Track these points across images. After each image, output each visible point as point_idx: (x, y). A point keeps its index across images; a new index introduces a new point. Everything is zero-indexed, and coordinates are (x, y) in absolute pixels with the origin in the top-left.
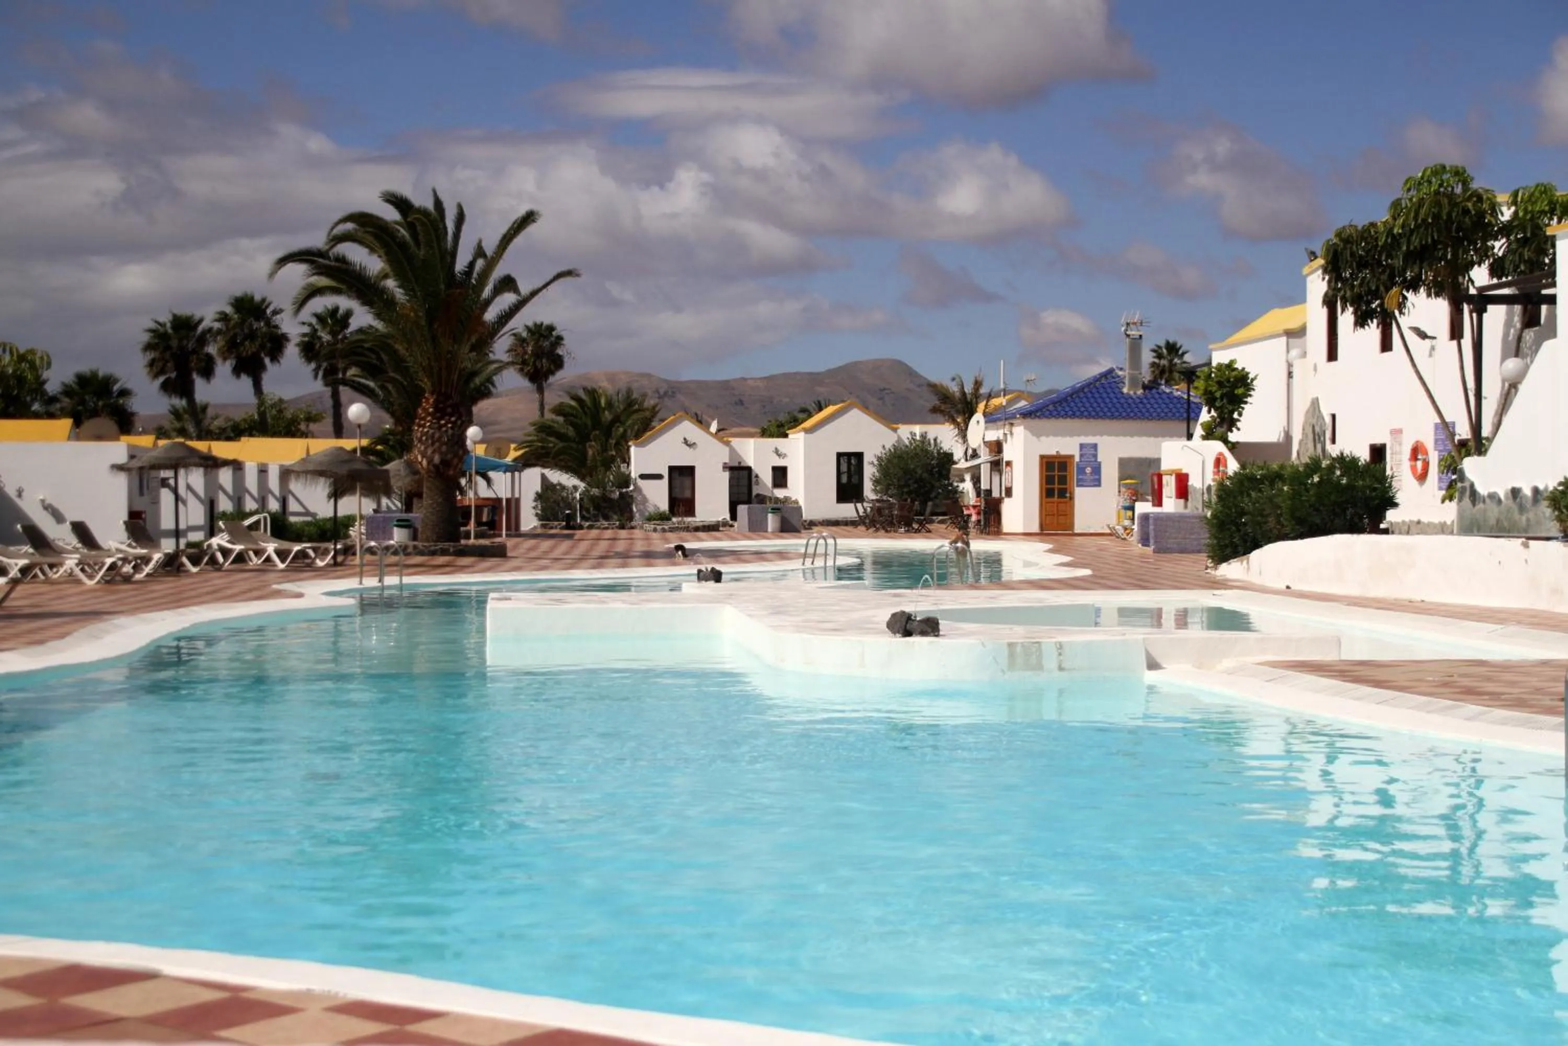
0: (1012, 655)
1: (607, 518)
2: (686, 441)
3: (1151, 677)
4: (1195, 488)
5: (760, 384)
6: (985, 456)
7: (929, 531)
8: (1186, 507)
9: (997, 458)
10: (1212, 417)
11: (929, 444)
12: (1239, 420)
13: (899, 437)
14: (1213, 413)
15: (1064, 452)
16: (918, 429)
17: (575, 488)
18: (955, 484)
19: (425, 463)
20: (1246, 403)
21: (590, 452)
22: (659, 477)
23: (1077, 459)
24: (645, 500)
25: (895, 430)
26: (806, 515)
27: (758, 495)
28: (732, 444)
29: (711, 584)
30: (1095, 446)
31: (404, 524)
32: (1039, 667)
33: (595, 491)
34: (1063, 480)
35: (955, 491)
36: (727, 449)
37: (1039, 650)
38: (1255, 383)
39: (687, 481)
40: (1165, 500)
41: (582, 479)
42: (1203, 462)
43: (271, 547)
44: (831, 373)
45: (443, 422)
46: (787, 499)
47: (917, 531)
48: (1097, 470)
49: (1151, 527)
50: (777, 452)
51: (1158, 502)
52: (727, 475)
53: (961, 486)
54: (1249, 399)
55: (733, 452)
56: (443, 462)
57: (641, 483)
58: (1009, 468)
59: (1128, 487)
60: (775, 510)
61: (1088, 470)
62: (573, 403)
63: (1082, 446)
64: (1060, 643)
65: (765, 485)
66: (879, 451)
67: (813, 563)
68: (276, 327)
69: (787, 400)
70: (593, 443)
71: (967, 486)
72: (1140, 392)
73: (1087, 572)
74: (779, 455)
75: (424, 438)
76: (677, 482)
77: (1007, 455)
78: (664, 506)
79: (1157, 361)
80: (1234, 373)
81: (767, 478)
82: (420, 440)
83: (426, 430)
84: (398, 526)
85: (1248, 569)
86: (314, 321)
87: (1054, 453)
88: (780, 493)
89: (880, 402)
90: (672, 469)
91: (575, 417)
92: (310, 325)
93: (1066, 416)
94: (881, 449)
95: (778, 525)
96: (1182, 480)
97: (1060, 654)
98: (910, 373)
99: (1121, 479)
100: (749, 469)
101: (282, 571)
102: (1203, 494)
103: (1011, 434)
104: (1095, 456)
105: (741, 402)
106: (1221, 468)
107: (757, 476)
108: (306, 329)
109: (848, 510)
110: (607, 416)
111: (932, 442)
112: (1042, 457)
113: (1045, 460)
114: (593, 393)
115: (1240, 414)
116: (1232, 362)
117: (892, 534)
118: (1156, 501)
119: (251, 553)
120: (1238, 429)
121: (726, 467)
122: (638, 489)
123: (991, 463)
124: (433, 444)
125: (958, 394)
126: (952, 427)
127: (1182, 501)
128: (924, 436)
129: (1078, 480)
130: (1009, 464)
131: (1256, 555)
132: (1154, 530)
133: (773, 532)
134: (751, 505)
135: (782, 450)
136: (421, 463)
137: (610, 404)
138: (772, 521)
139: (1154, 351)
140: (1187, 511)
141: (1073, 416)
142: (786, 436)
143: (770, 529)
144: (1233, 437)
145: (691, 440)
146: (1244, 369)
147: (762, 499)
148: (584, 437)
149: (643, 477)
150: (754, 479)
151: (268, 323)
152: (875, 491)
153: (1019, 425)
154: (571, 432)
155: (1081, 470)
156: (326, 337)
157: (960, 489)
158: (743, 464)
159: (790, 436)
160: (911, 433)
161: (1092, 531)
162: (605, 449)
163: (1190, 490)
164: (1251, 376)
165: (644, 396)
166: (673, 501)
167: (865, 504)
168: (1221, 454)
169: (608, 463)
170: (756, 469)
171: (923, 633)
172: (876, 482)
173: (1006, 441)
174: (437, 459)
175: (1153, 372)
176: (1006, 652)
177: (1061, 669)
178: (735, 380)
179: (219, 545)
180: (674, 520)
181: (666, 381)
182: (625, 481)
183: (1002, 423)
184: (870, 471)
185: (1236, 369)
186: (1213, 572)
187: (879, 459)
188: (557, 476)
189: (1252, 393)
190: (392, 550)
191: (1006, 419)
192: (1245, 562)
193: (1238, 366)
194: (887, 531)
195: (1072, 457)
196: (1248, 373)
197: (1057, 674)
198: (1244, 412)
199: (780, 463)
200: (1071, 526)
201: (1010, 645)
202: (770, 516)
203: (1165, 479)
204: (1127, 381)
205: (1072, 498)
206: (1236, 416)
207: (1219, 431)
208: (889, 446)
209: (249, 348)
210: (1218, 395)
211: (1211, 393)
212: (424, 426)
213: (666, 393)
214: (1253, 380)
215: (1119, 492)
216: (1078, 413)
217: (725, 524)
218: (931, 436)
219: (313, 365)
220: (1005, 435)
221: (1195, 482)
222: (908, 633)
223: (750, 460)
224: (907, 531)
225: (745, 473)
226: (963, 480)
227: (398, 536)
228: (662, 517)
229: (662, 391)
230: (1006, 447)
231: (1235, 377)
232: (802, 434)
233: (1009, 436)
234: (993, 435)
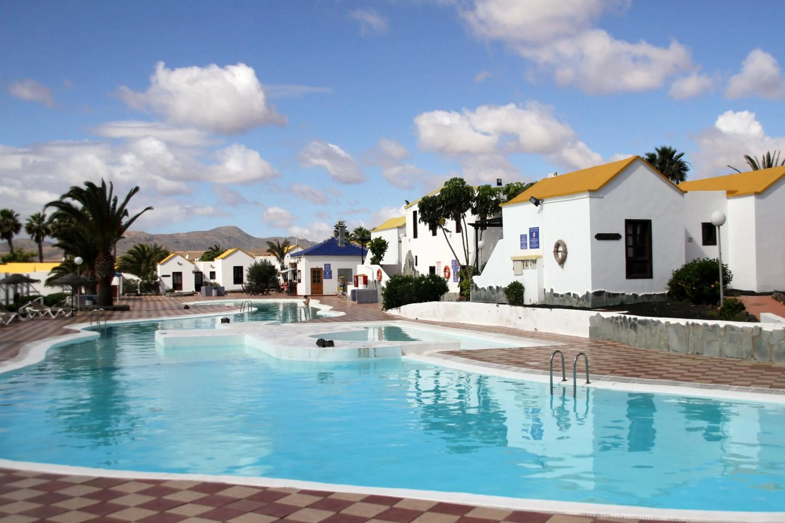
0: (360, 353)
1: (150, 291)
2: (179, 263)
3: (403, 357)
4: (370, 281)
6: (290, 269)
7: (270, 295)
8: (367, 287)
9: (295, 269)
10: (374, 256)
11: (267, 263)
12: (383, 257)
13: (256, 261)
14: (374, 255)
15: (319, 267)
16: (262, 258)
17: (138, 280)
18: (277, 277)
19: (100, 277)
20: (385, 251)
21: (143, 268)
22: (169, 276)
23: (324, 269)
24: (164, 285)
25: (254, 258)
26: (226, 289)
27: (205, 282)
28: (196, 264)
30: (330, 265)
31: (89, 299)
32: (368, 356)
33: (145, 281)
34: (319, 277)
35: (277, 279)
36: (193, 266)
37: (368, 351)
38: (388, 244)
39: (179, 278)
40: (359, 285)
41: (139, 277)
42: (373, 272)
43: (49, 310)
44: (211, 231)
45: (106, 262)
46: (215, 283)
47: (266, 295)
48: (330, 273)
49: (356, 295)
50: (211, 266)
52: (194, 275)
53: (279, 278)
54: (386, 250)
55: (196, 267)
56: (106, 276)
57: (162, 278)
58: (299, 273)
59: (341, 278)
60: (215, 288)
61: (327, 273)
62: (135, 249)
63: (325, 265)
64: (375, 348)
65: (207, 278)
66: (249, 266)
68: (17, 221)
69: (194, 241)
70: (144, 264)
72: (344, 246)
73: (342, 314)
74: (213, 268)
75: (99, 268)
76: (175, 278)
77: (298, 268)
78: (171, 287)
79: (336, 230)
80: (381, 242)
81: (208, 276)
82: (98, 269)
83: (100, 265)
84: (88, 300)
85: (400, 312)
86: (31, 219)
87: (316, 267)
88: (212, 281)
89: (229, 242)
90: (174, 273)
91: (137, 254)
92: (30, 220)
93: (319, 255)
94: (250, 265)
95: (216, 294)
96: (365, 278)
97: (375, 352)
98: (240, 231)
99: (339, 276)
100: (201, 273)
101: (54, 319)
102: (373, 283)
103: (300, 261)
104: (330, 268)
105: (178, 242)
106: (380, 274)
107: (204, 275)
108: (28, 222)
109: (239, 287)
110: (148, 254)
111: (268, 262)
112: (312, 269)
113: (312, 270)
114: (142, 246)
115: (384, 255)
116: (380, 237)
117: (257, 296)
118: (356, 286)
119: (40, 313)
120: (383, 260)
121: (194, 272)
122: (161, 280)
123: (293, 271)
124: (103, 270)
125: (277, 245)
126: (275, 257)
127: (365, 285)
128: (265, 260)
129: (324, 277)
130: (299, 271)
131: (403, 307)
132: (358, 296)
133: (215, 296)
134: (207, 287)
135: (213, 266)
136: (98, 277)
137: (148, 249)
138: (214, 292)
139: (335, 226)
140: (367, 289)
141: (322, 255)
143: (213, 295)
144: (381, 263)
145: (180, 263)
146: (384, 240)
147: (206, 284)
148: (140, 261)
149: (163, 276)
150: (203, 276)
151: (14, 219)
152: (248, 280)
153: (303, 257)
154: (135, 259)
155: (325, 273)
156: (35, 224)
157: (278, 279)
158: (199, 271)
159: (215, 260)
160: (261, 259)
161: (329, 294)
162: (148, 266)
163: (368, 281)
164: (387, 242)
165: (161, 247)
166: (174, 285)
167: (244, 285)
168: (379, 269)
169: (148, 271)
170: (204, 273)
171: (329, 346)
172: (248, 277)
173: (298, 263)
174: (104, 276)
176: (358, 352)
177: (375, 356)
178: (175, 234)
179: (29, 310)
180: (176, 291)
181: (149, 234)
182: (156, 277)
183: (297, 257)
184: (246, 273)
185: (382, 240)
186: (385, 312)
187: (249, 268)
188: (128, 276)
189: (387, 248)
190: (89, 309)
191: (298, 255)
192: (398, 310)
193: (383, 239)
194: (255, 295)
195: (322, 269)
196: (386, 241)
197: (374, 358)
198: (385, 254)
199: (213, 270)
200: (322, 293)
201: (359, 349)
202: (213, 291)
203: (359, 278)
204: (339, 242)
205: (322, 283)
206: (382, 256)
207: (377, 261)
208: (253, 264)
209: (6, 229)
210: (376, 249)
211: (374, 248)
212: (99, 264)
213: (149, 239)
214: (387, 243)
215: (338, 280)
216: (324, 253)
217: (195, 293)
218: (268, 261)
219: (31, 235)
220: (298, 261)
221: (370, 279)
222: (324, 346)
223: (201, 270)
224: (262, 295)
225: (200, 274)
226: (279, 276)
227: (88, 303)
228: (172, 291)
230: (298, 265)
231: (381, 243)
232: (221, 260)
233: (299, 262)
234: (293, 261)
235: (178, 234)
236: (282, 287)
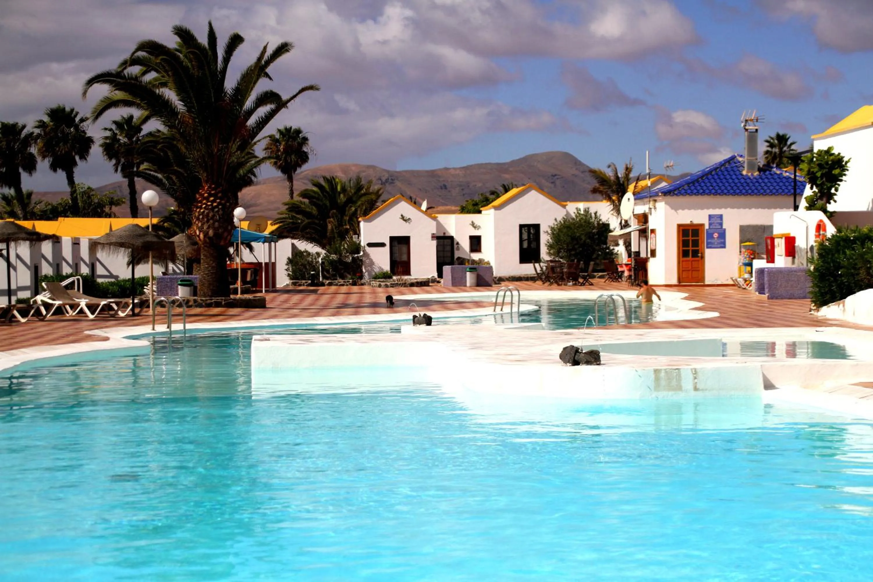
0: (657, 379)
1: (343, 277)
2: (403, 217)
3: (768, 396)
4: (801, 249)
5: (458, 172)
6: (634, 226)
7: (592, 284)
8: (793, 263)
9: (644, 227)
10: (814, 192)
11: (591, 217)
12: (835, 195)
13: (567, 212)
14: (815, 189)
15: (696, 222)
16: (582, 206)
17: (318, 254)
18: (612, 248)
19: (202, 236)
20: (841, 180)
21: (330, 227)
22: (382, 245)
23: (707, 227)
24: (372, 263)
25: (564, 207)
26: (496, 273)
27: (459, 258)
28: (439, 219)
29: (424, 327)
30: (721, 217)
31: (186, 283)
32: (679, 388)
33: (334, 257)
34: (696, 243)
35: (611, 253)
36: (434, 223)
37: (679, 375)
38: (848, 165)
39: (404, 249)
40: (777, 258)
41: (323, 247)
42: (807, 227)
43: (83, 303)
44: (513, 163)
45: (215, 204)
46: (481, 261)
47: (583, 284)
48: (722, 235)
49: (766, 279)
50: (473, 224)
51: (771, 259)
52: (434, 243)
53: (616, 249)
54: (844, 178)
55: (439, 225)
56: (215, 234)
57: (369, 250)
58: (653, 235)
59: (747, 248)
60: (472, 270)
61: (716, 235)
62: (315, 189)
63: (710, 217)
64: (695, 369)
65: (463, 249)
66: (552, 223)
67: (502, 310)
68: (84, 132)
69: (480, 185)
70: (332, 219)
71: (620, 249)
72: (756, 174)
73: (716, 314)
74: (475, 227)
75: (201, 217)
76: (396, 249)
77: (651, 225)
78: (386, 267)
79: (769, 149)
80: (832, 158)
81: (465, 245)
82: (198, 219)
83: (202, 211)
84: (180, 285)
85: (844, 310)
86: (114, 127)
87: (688, 222)
88: (476, 256)
89: (552, 185)
90: (392, 239)
91: (318, 199)
92: (111, 130)
93: (698, 193)
94: (554, 222)
95: (474, 281)
96: (790, 242)
97: (695, 378)
98: (576, 162)
99: (741, 242)
100: (452, 238)
101: (92, 320)
102: (807, 252)
103: (655, 208)
104: (721, 224)
105: (445, 187)
106: (822, 232)
107: (458, 243)
108: (108, 134)
109: (528, 269)
110: (342, 198)
111: (593, 215)
112: (679, 226)
113: (681, 228)
114: (331, 181)
115: (836, 190)
116: (830, 149)
117: (563, 286)
118: (770, 259)
119: (68, 307)
120: (835, 201)
121: (434, 237)
122: (366, 254)
123: (640, 231)
124: (208, 221)
125: (612, 178)
126: (609, 203)
127: (790, 259)
128: (587, 211)
129: (708, 244)
130: (653, 231)
131: (850, 299)
132: (769, 281)
133: (470, 286)
134: (453, 266)
135: (477, 223)
136: (199, 236)
137: (344, 190)
138: (470, 278)
139: (767, 141)
140: (793, 266)
141: (703, 193)
142: (480, 212)
143: (468, 284)
144: (831, 207)
145: (407, 216)
146: (839, 154)
147: (462, 261)
148: (324, 214)
149: (370, 245)
150: (455, 246)
151: (77, 127)
152: (549, 254)
153: (661, 201)
154: (314, 211)
155: (710, 236)
156: (123, 139)
157: (615, 251)
158: (447, 235)
159: (483, 212)
160: (577, 208)
161: (719, 283)
162: (340, 224)
163: (796, 249)
164: (845, 159)
165: (370, 182)
166: (393, 263)
167: (542, 264)
168: (821, 221)
169: (343, 235)
170: (457, 238)
171: (588, 363)
172: (550, 247)
173: (651, 214)
174: (211, 233)
175: (767, 158)
176: (653, 376)
177: (696, 389)
178: (440, 170)
179: (42, 301)
180: (395, 278)
181: (388, 172)
182: (357, 248)
183: (647, 200)
184: (545, 239)
185: (833, 154)
186: (816, 314)
187: (552, 229)
188: (303, 246)
189: (846, 173)
190: (177, 304)
191: (651, 197)
192: (841, 305)
193: (835, 151)
194: (559, 285)
195: (702, 225)
196: (843, 157)
197: (693, 393)
198: (840, 188)
199: (476, 233)
200: (703, 279)
201: (656, 371)
202: (468, 274)
203: (777, 241)
204: (746, 165)
205: (703, 257)
206: (833, 191)
207: (820, 203)
208: (559, 219)
209: (62, 149)
210: (819, 174)
211: (814, 173)
212: (201, 208)
213: (387, 180)
214: (846, 163)
215: (740, 252)
216: (707, 191)
217: (434, 281)
218: (592, 211)
219: (114, 161)
220: (650, 209)
221: (801, 243)
222: (576, 363)
223: (452, 232)
224: (575, 284)
225: (449, 241)
226: (617, 245)
227: (182, 292)
228: (386, 276)
229: (384, 179)
230: (650, 218)
231: (832, 161)
232: (493, 210)
233: (653, 210)
234: (641, 209)
235: (447, 169)
236: (620, 269)
